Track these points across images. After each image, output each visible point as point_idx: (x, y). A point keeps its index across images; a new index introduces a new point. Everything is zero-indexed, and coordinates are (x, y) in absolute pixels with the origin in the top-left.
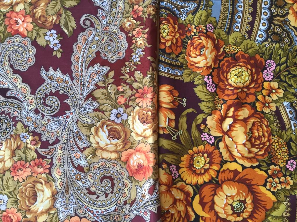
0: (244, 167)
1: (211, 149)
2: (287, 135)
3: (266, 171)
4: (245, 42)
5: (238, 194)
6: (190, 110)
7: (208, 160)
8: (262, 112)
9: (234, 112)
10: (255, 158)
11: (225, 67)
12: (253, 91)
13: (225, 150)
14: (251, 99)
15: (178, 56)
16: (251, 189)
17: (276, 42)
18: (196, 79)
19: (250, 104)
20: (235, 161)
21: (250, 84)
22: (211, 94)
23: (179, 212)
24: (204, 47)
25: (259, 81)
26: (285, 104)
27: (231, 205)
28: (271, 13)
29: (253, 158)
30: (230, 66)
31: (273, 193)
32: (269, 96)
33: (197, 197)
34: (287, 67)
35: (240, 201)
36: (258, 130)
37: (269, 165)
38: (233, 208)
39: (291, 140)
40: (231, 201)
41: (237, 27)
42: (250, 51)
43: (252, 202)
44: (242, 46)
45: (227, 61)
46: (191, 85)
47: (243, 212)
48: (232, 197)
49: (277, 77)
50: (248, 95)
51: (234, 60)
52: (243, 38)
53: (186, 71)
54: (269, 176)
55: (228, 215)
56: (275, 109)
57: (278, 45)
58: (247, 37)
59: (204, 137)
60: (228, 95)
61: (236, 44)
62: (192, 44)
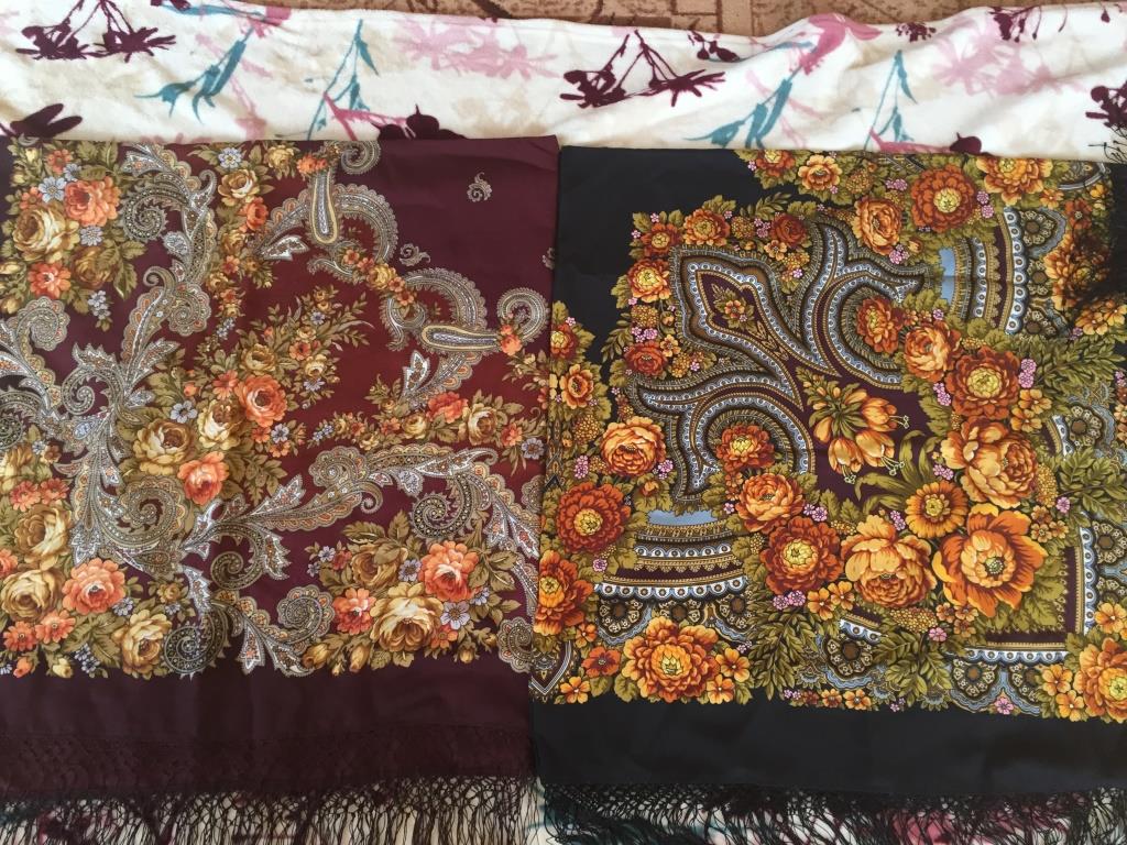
0: (1001, 510)
1: (950, 487)
2: (1055, 461)
3: (1029, 515)
4: (991, 333)
5: (993, 548)
6: (915, 433)
7: (947, 503)
8: (1021, 431)
9: (979, 433)
10: (1015, 496)
11: (963, 370)
12: (1004, 403)
13: (971, 487)
14: (1004, 414)
15: (892, 356)
16: (1011, 542)
17: (1034, 334)
18: (921, 388)
19: (1001, 421)
20: (989, 501)
21: (1001, 393)
22: (944, 409)
23: (912, 577)
24: (930, 342)
25: (1014, 389)
26: (1055, 418)
27: (984, 564)
28: (1028, 292)
29: (1013, 496)
30: (970, 368)
31: (1042, 545)
32: (1029, 409)
33: (938, 556)
34: (1054, 366)
35: (997, 558)
36: (1017, 456)
37: (1032, 505)
38: (987, 569)
39: (1060, 469)
40: (983, 559)
41: (979, 312)
42: (999, 346)
43: (1014, 558)
44: (987, 339)
45: (967, 360)
46: (914, 397)
47: (1001, 573)
48: (985, 553)
49: (1039, 381)
50: (997, 409)
51: (977, 358)
52: (989, 327)
53: (906, 377)
54: (1034, 522)
55: (981, 579)
56: (1040, 426)
57: (1037, 338)
58: (994, 325)
59: (937, 470)
60: (969, 410)
61: (979, 335)
62: (913, 338)
